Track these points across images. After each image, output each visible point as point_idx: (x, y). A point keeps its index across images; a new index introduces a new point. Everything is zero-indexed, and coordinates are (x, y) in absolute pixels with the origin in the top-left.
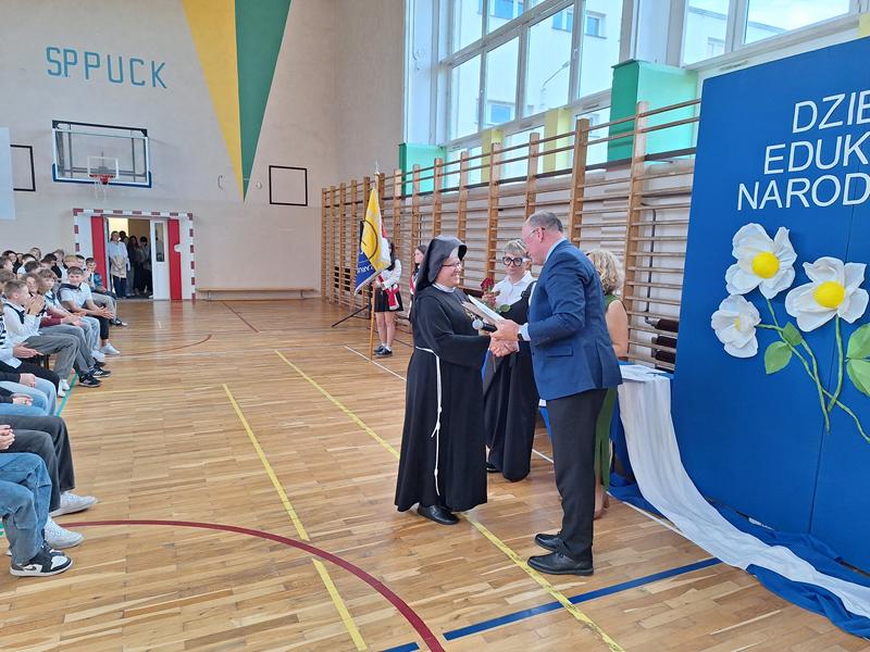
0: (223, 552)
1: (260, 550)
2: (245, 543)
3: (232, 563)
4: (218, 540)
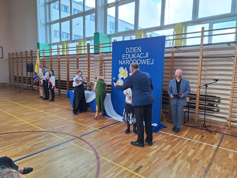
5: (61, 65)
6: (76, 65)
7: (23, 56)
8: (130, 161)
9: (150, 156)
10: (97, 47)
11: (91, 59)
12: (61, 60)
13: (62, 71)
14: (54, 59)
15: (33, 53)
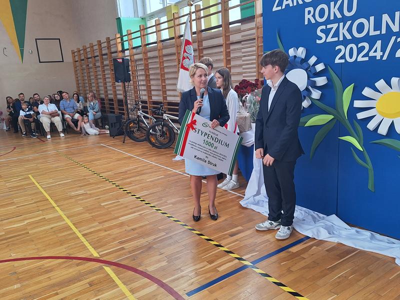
0: (47, 272)
1: (70, 266)
2: (60, 264)
3: (55, 277)
4: (43, 265)
7: (96, 54)
12: (164, 52)
14: (150, 51)
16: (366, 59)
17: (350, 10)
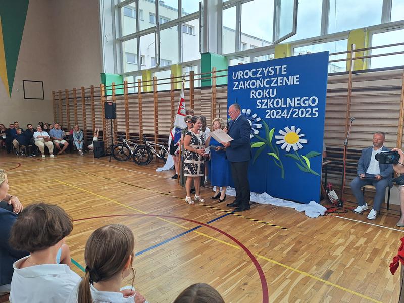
5: (143, 109)
6: (170, 108)
7: (77, 96)
8: (309, 263)
9: (338, 256)
10: (206, 76)
11: (196, 97)
12: (143, 100)
13: (145, 118)
14: (131, 98)
15: (95, 90)
16: (280, 117)
17: (273, 94)
